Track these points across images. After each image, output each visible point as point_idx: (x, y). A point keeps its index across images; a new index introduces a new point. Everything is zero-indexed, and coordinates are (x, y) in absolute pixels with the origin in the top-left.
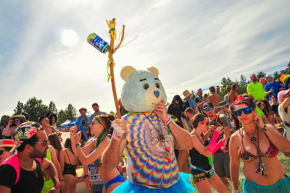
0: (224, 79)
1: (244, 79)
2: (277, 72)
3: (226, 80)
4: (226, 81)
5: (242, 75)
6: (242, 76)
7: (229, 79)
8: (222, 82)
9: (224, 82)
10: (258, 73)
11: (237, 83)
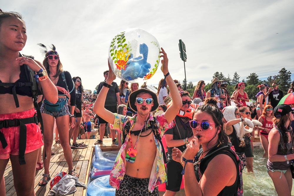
0: (217, 73)
1: (237, 77)
2: (271, 77)
3: (218, 74)
4: (218, 76)
5: (236, 72)
6: (236, 74)
7: (221, 75)
8: (214, 75)
9: (216, 76)
10: (251, 74)
11: (229, 80)
